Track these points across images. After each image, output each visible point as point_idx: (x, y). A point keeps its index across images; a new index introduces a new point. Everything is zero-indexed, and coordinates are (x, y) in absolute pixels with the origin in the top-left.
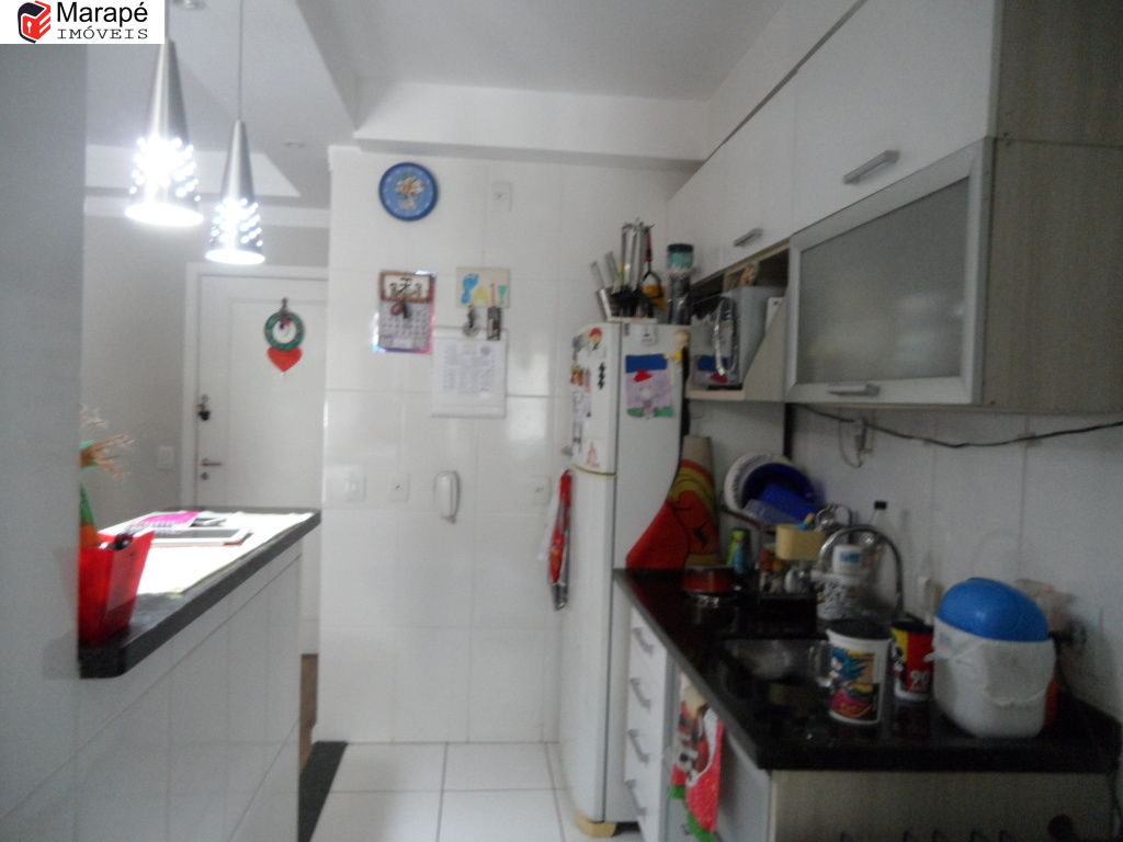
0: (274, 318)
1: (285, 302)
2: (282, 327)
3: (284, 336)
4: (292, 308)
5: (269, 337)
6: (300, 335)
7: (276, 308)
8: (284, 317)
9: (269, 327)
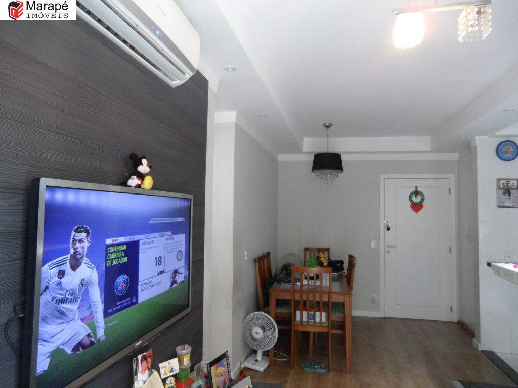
0: (413, 193)
1: (416, 187)
2: (416, 196)
3: (417, 200)
4: (419, 189)
5: (411, 200)
6: (423, 199)
7: (414, 190)
8: (416, 193)
9: (411, 196)
